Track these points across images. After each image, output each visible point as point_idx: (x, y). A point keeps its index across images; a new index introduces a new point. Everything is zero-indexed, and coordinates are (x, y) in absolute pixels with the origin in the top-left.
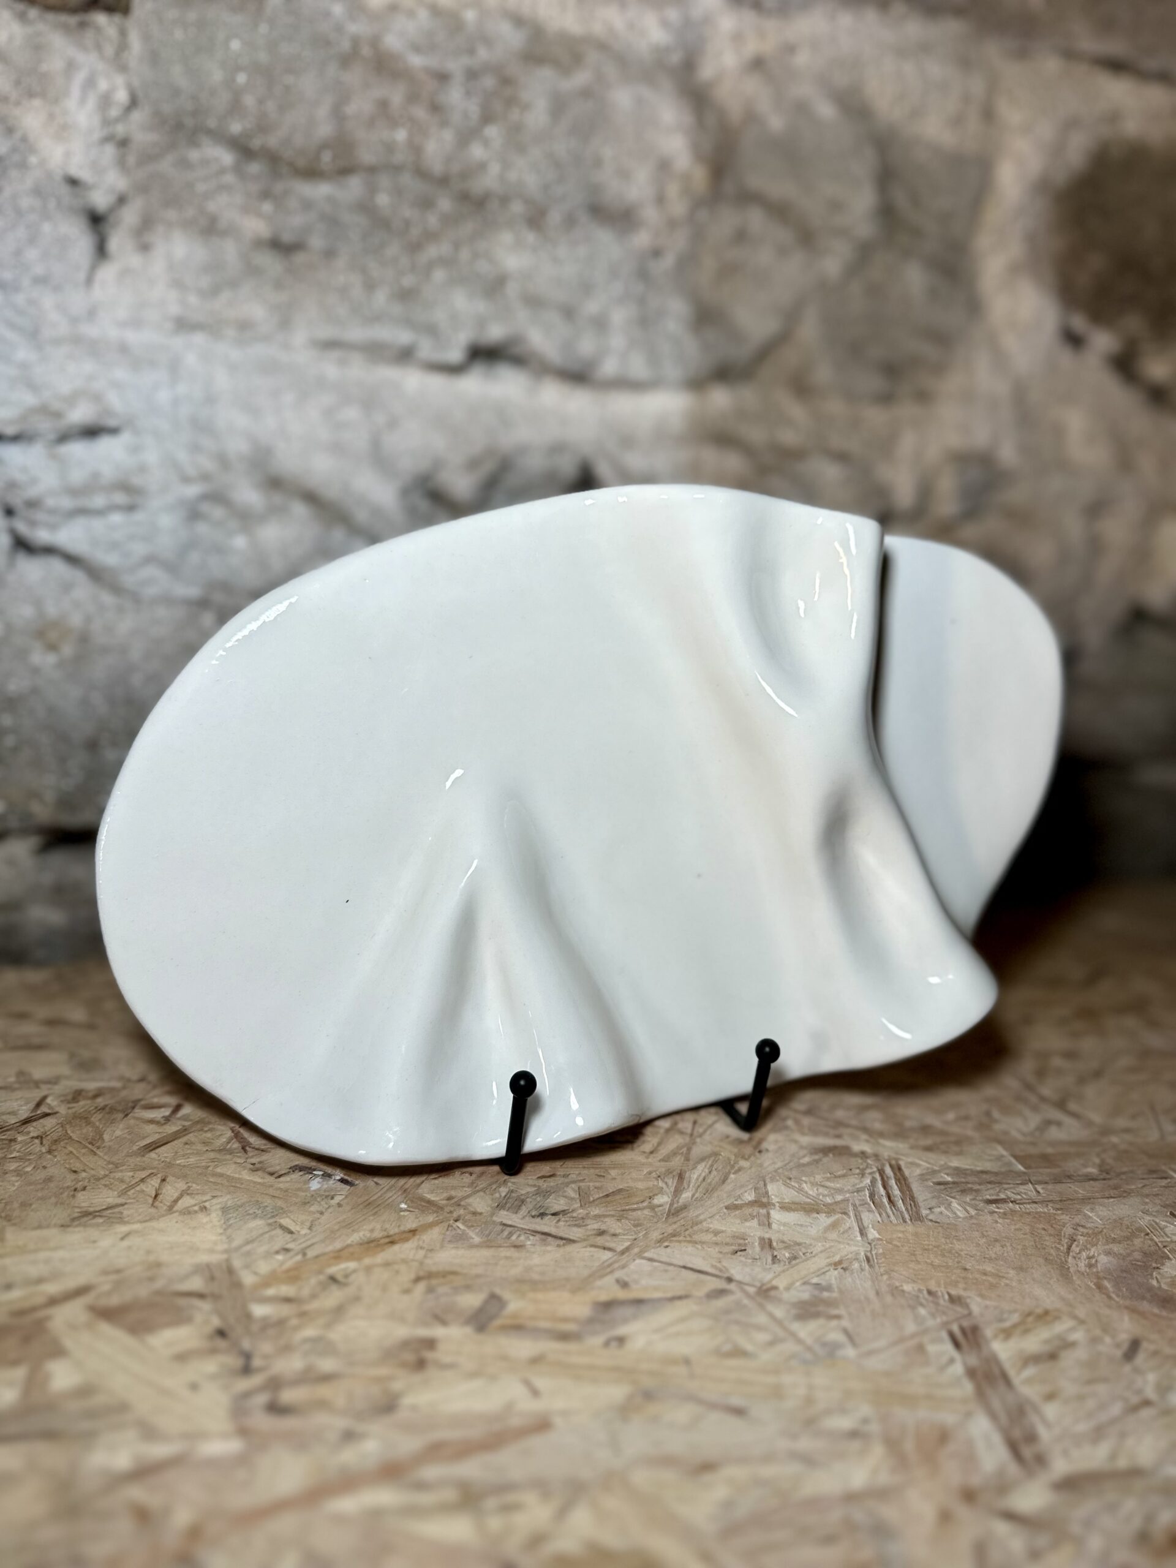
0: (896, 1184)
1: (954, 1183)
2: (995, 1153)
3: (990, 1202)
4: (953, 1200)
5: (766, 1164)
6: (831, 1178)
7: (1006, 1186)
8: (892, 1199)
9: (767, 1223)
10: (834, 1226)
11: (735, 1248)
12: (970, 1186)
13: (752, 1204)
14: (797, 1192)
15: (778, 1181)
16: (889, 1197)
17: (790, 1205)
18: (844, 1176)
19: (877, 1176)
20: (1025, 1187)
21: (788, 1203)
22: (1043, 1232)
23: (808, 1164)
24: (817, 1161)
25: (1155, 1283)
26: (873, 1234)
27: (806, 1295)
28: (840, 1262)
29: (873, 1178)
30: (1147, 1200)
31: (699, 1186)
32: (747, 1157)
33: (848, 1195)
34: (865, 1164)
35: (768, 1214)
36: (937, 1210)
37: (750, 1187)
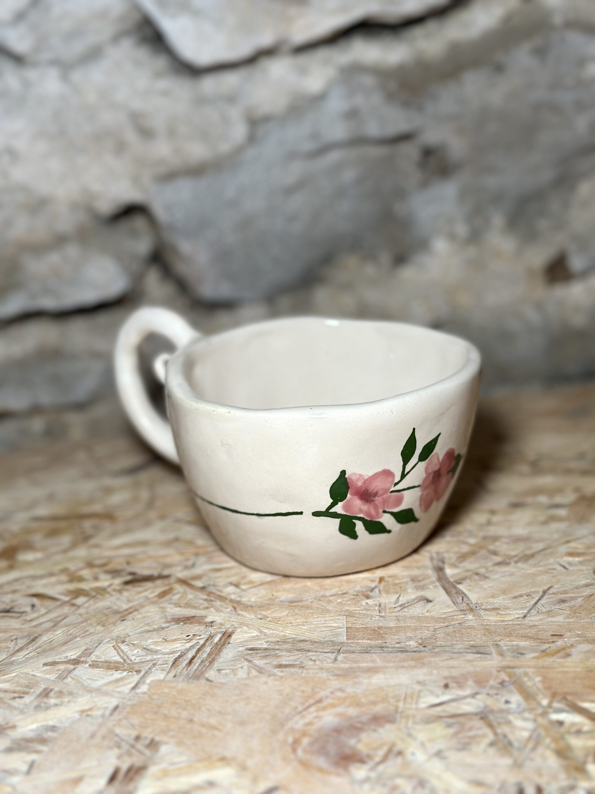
0: (212, 648)
1: (266, 649)
2: (335, 625)
3: (280, 666)
4: (247, 663)
5: (116, 631)
6: (160, 642)
7: (310, 653)
8: (193, 661)
9: (64, 677)
10: (118, 680)
11: (16, 695)
12: (277, 652)
13: (69, 662)
14: (118, 653)
15: (112, 643)
16: (193, 658)
17: (99, 663)
18: (175, 640)
19: (202, 642)
20: (329, 654)
21: (101, 662)
22: (299, 694)
23: (154, 630)
24: (163, 628)
25: (352, 742)
26: (144, 688)
27: (31, 735)
28: (90, 710)
29: (198, 643)
30: (435, 672)
31: (40, 647)
32: (107, 624)
33: (159, 656)
34: (203, 632)
35: (74, 669)
36: (223, 672)
37: (84, 648)
